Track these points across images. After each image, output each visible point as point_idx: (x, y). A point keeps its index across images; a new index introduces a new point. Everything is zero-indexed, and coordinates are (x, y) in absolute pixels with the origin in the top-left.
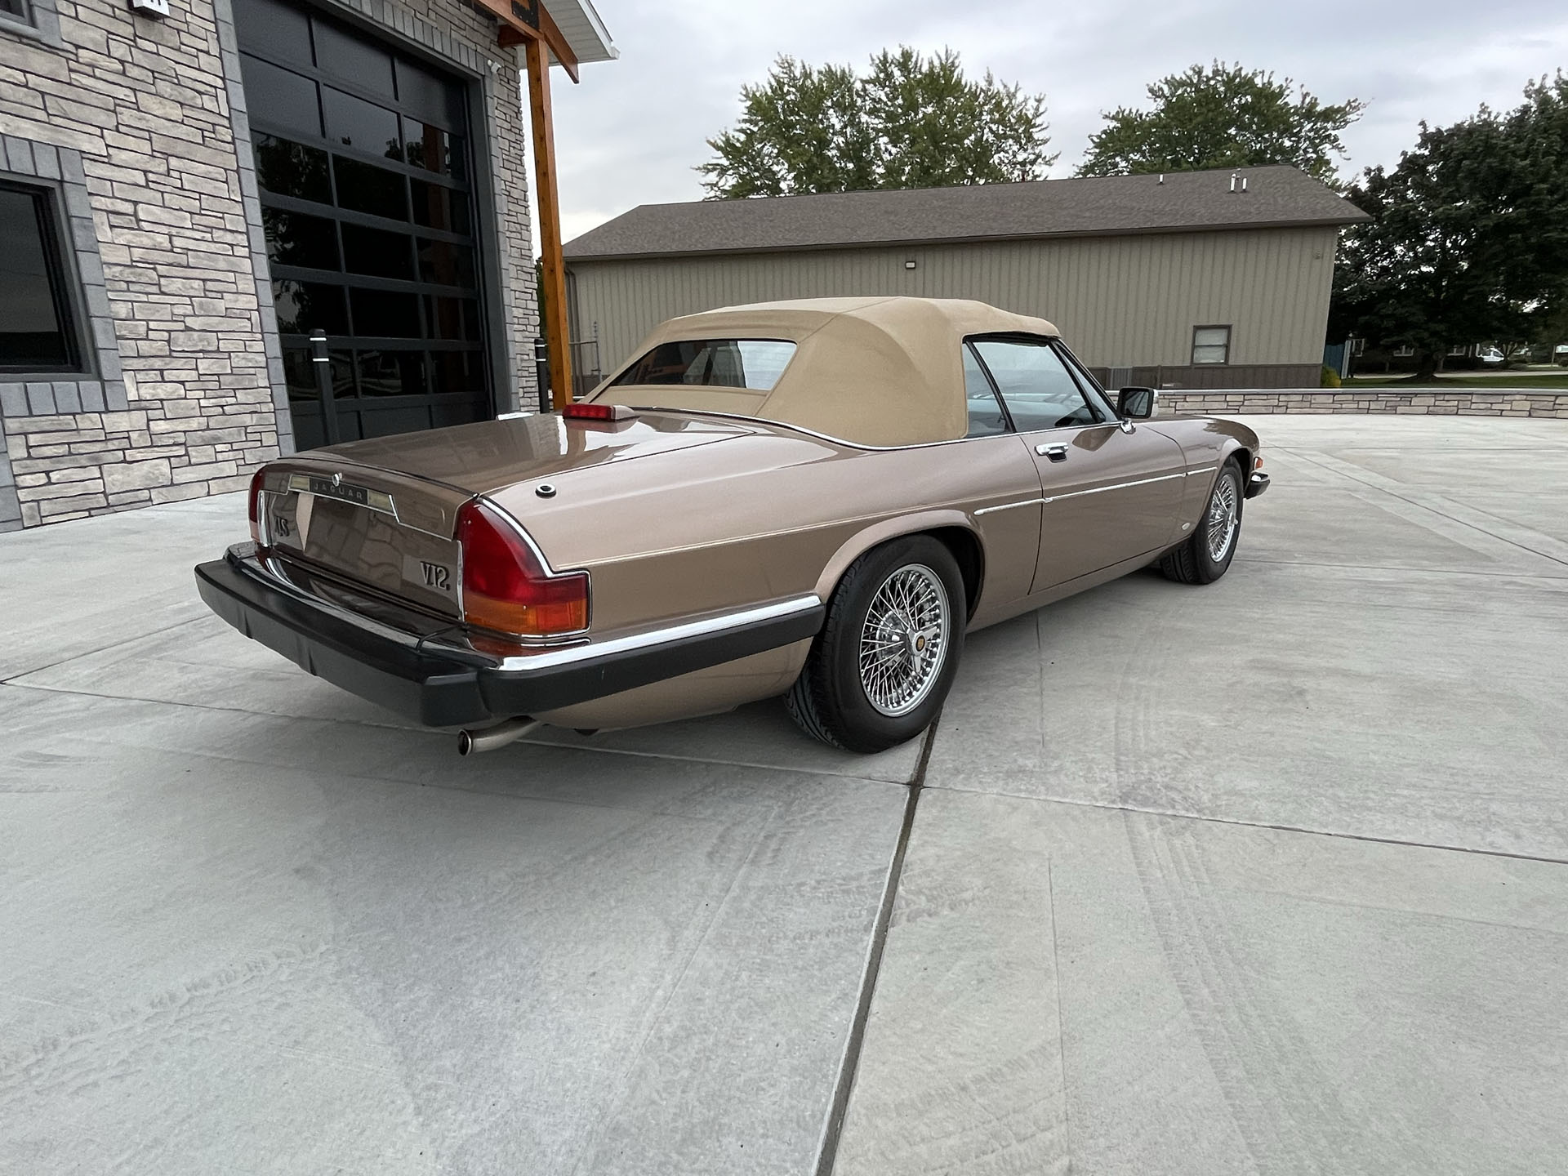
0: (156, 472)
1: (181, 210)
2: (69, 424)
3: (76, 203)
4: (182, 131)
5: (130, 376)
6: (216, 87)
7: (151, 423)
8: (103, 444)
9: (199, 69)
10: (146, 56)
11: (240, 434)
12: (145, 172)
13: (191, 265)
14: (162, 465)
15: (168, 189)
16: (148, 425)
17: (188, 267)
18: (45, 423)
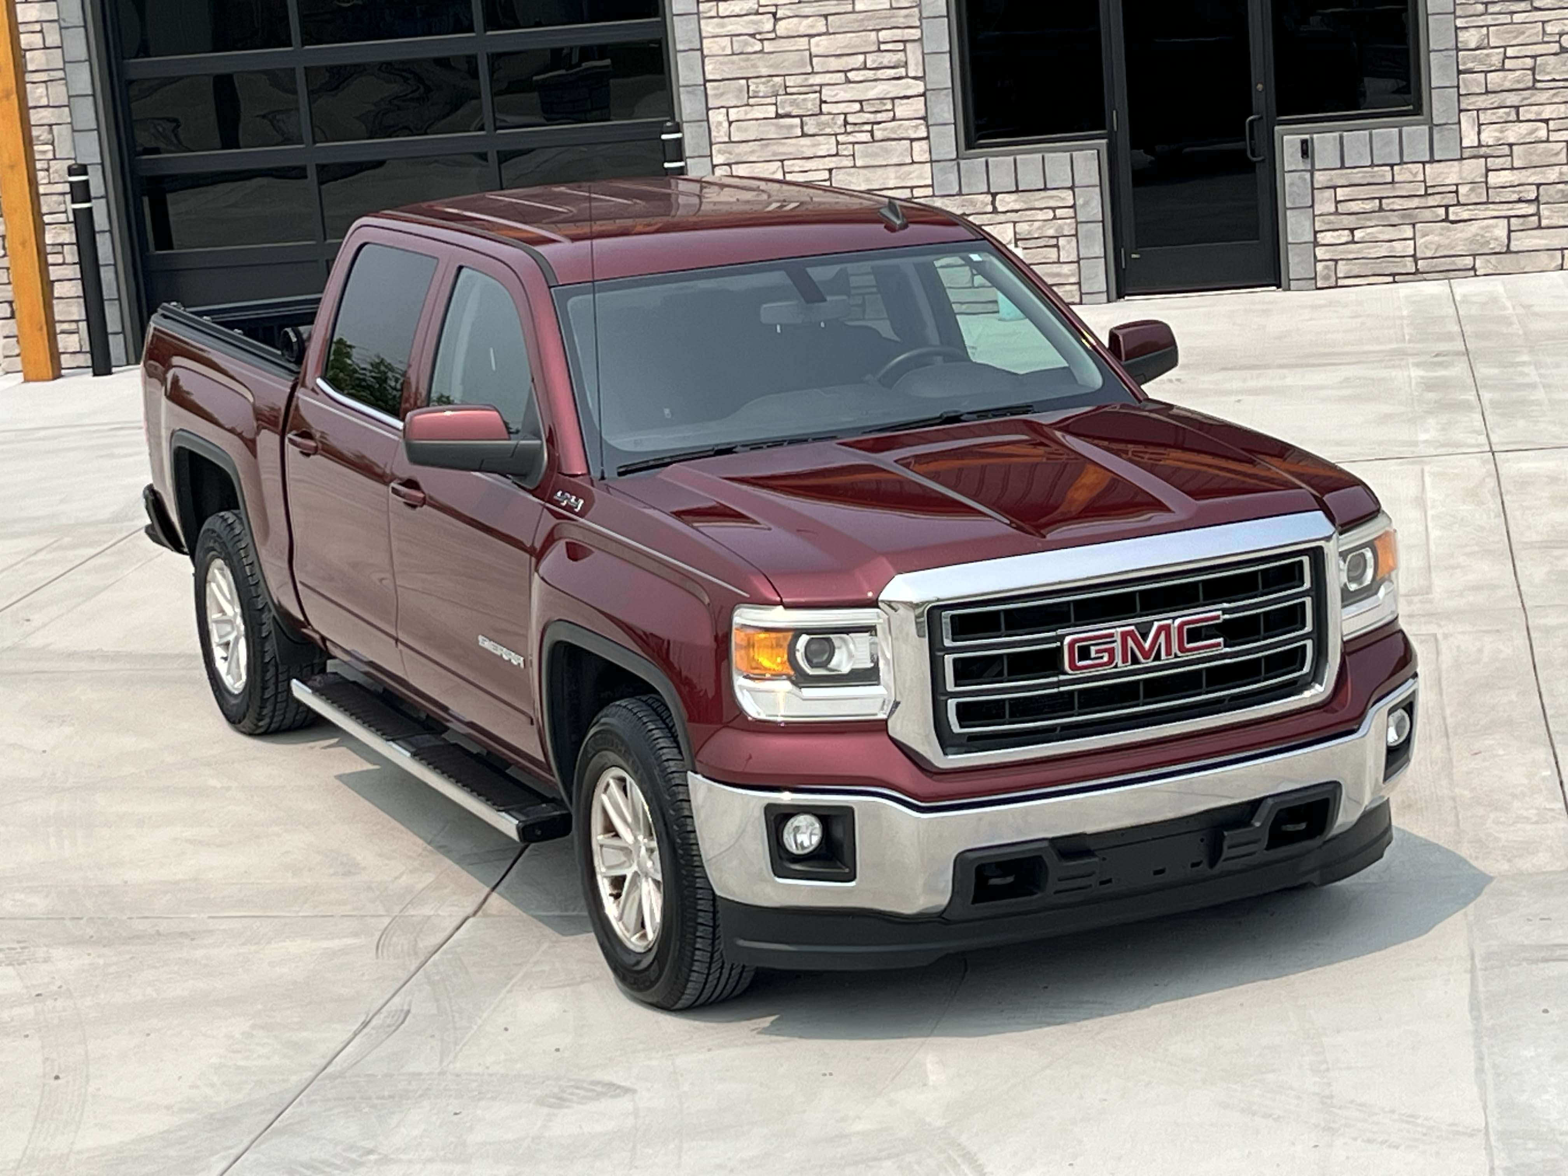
0: (1486, 235)
2: (1383, 176)
5: (1469, 117)
7: (1490, 173)
8: (1423, 200)
14: (1496, 226)
16: (1487, 176)
18: (1357, 176)
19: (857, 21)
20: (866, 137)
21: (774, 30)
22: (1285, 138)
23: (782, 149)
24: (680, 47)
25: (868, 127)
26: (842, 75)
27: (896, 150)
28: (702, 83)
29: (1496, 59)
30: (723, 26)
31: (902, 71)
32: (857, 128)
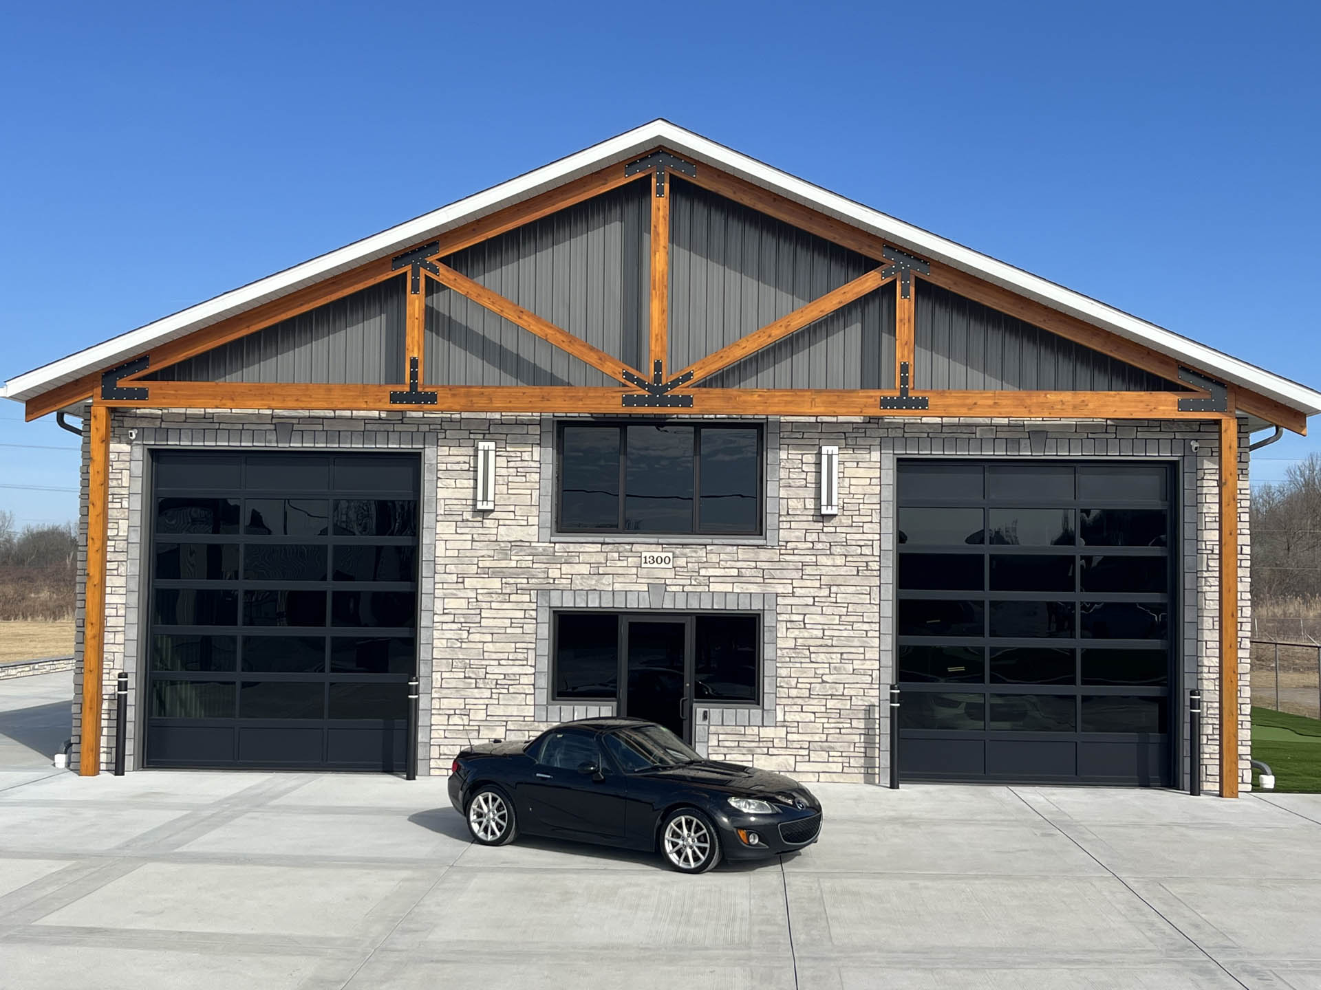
0: (786, 762)
1: (833, 614)
2: (740, 731)
3: (768, 620)
4: (843, 571)
5: (780, 708)
6: (873, 540)
8: (757, 743)
9: (863, 533)
10: (826, 536)
11: (850, 747)
12: (814, 597)
13: (834, 644)
14: (789, 759)
15: (827, 604)
16: (787, 735)
17: (832, 646)
18: (728, 729)
19: (506, 637)
20: (506, 691)
21: (468, 638)
22: (698, 709)
23: (466, 694)
24: (422, 642)
25: (507, 687)
26: (497, 661)
27: (518, 698)
28: (431, 659)
29: (793, 684)
30: (443, 634)
31: (525, 663)
32: (501, 687)
